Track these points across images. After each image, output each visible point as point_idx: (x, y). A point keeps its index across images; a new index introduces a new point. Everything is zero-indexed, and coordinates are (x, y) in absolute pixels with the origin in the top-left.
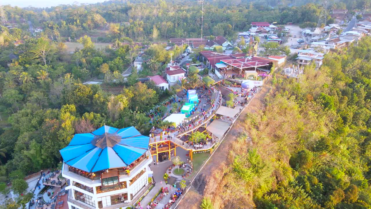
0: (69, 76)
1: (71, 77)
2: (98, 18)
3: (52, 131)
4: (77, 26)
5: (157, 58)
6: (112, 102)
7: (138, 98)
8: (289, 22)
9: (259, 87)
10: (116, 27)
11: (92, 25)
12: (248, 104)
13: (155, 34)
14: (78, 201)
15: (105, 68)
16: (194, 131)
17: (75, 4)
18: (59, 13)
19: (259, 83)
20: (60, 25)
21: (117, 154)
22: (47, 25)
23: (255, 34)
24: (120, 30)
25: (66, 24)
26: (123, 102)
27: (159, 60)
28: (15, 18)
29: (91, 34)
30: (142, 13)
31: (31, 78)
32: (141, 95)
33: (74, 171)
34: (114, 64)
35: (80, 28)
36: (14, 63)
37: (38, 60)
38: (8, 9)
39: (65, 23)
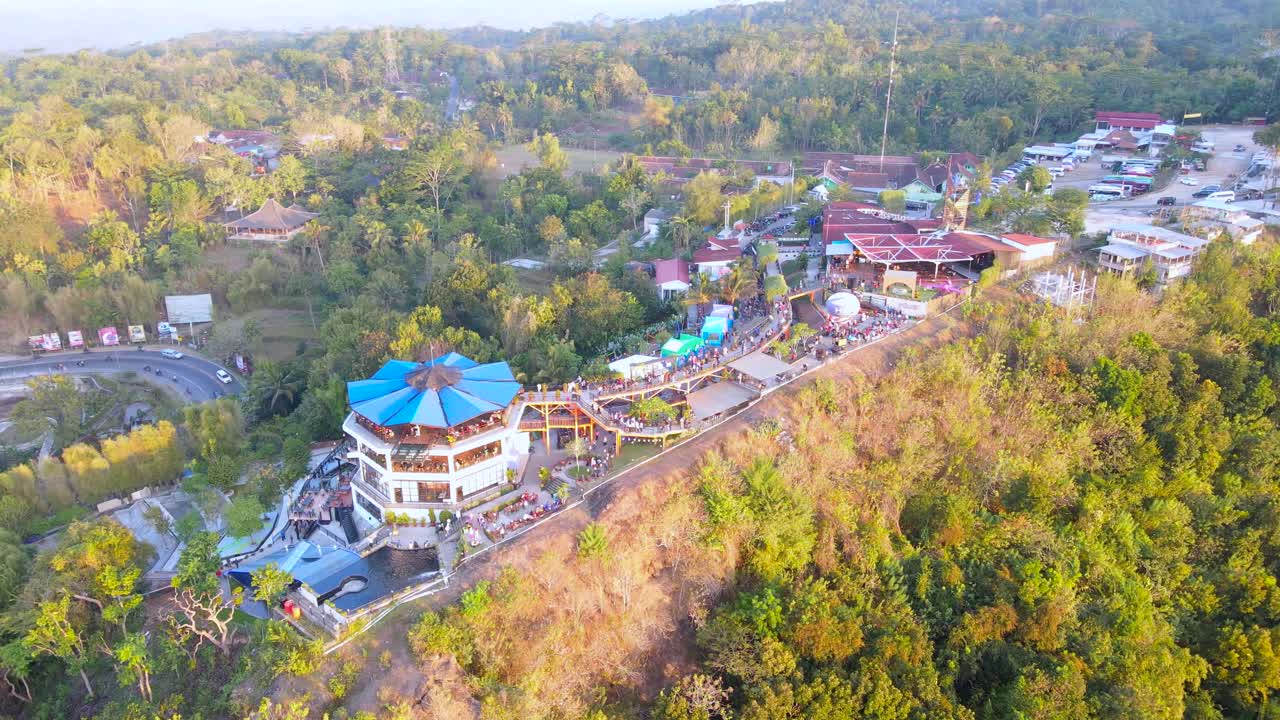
0: (470, 240)
1: (474, 242)
2: (625, 74)
3: (371, 354)
4: (565, 97)
5: (692, 212)
6: (516, 311)
7: (581, 310)
8: (1250, 116)
9: (915, 318)
10: (660, 107)
11: (606, 95)
12: (840, 358)
13: (767, 133)
14: (368, 485)
15: (554, 228)
16: (646, 396)
17: (597, 20)
18: (532, 56)
19: (915, 307)
20: (521, 90)
21: (441, 403)
22: (489, 91)
23: (1088, 153)
24: (671, 116)
25: (539, 91)
26: (541, 313)
27: (697, 218)
28: (420, 69)
29: (597, 123)
30: (758, 64)
31: (390, 238)
32: (591, 305)
33: (363, 422)
34: (583, 219)
35: (571, 105)
36: (368, 196)
37: (422, 193)
38: (410, 40)
39: (535, 88)
